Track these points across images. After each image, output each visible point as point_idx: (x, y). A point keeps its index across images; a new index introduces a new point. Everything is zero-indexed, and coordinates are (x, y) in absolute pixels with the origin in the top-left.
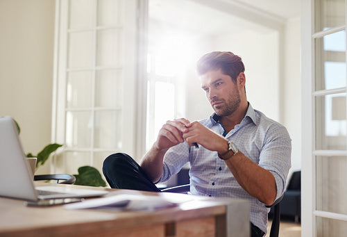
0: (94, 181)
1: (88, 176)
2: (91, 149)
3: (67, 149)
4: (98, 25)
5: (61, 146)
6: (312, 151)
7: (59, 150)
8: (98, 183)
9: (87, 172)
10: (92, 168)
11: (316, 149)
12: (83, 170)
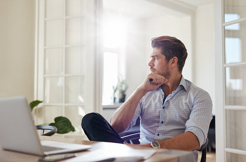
0: (66, 127)
1: (61, 124)
2: (63, 104)
3: (45, 104)
4: (66, 15)
5: (41, 102)
6: (224, 106)
7: (40, 105)
8: (69, 129)
9: (61, 121)
10: (64, 118)
11: (226, 105)
12: (58, 119)
